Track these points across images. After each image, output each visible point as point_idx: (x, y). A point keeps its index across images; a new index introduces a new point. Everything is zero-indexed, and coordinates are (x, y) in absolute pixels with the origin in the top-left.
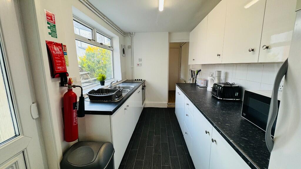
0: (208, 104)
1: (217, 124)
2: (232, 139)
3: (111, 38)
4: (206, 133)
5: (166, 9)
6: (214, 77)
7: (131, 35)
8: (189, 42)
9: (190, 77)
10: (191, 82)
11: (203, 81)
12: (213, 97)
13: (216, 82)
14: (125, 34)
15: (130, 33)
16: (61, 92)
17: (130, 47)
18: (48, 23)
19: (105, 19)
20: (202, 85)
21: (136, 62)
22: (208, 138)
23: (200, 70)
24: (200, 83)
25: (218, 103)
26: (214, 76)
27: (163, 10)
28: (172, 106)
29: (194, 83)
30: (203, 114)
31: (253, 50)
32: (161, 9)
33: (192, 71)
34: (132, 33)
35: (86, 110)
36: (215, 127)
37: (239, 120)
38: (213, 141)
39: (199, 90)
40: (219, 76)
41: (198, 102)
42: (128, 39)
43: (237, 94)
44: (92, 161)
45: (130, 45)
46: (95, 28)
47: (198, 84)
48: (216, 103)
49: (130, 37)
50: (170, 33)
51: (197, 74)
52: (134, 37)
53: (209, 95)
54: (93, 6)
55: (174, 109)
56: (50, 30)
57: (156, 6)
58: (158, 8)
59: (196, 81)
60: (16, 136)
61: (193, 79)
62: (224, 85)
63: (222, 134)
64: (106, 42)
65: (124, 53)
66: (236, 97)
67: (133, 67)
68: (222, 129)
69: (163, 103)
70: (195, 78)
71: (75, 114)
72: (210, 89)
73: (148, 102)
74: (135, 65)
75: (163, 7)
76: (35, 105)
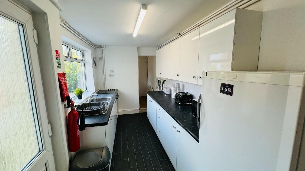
0: (173, 109)
1: (180, 121)
2: (187, 128)
3: (83, 52)
4: (174, 128)
5: (139, 36)
6: (176, 88)
7: (102, 48)
8: (155, 56)
9: (158, 85)
10: (158, 90)
11: (168, 90)
12: (176, 102)
13: (177, 92)
14: (95, 47)
15: (101, 46)
16: (66, 112)
17: (101, 59)
18: (57, 59)
19: (81, 37)
20: (168, 93)
21: (108, 72)
22: (175, 130)
23: (165, 80)
24: (166, 91)
25: (180, 107)
26: (175, 86)
27: (137, 36)
28: (144, 111)
29: (161, 90)
30: (171, 116)
31: (195, 77)
32: (135, 35)
33: (158, 80)
34: (103, 46)
35: (85, 124)
36: (179, 123)
37: (191, 117)
38: (178, 131)
39: (166, 97)
40: (179, 87)
41: (167, 108)
42: (99, 51)
43: (190, 100)
44: (99, 161)
45: (100, 57)
46: (70, 45)
47: (164, 92)
48: (178, 107)
49: (101, 50)
50: (138, 48)
51: (163, 84)
52: (105, 50)
53: (173, 101)
54: (73, 29)
55: (146, 113)
56: (58, 64)
57: (131, 32)
58: (132, 34)
59: (162, 89)
60: (40, 151)
61: (160, 87)
62: (182, 94)
63: (182, 126)
64: (79, 55)
65: (95, 65)
66: (190, 102)
67: (105, 78)
68: (182, 124)
69: (135, 109)
70: (161, 87)
71: (78, 128)
72: (173, 96)
73: (121, 110)
74: (107, 76)
75: (137, 33)
76: (50, 125)
